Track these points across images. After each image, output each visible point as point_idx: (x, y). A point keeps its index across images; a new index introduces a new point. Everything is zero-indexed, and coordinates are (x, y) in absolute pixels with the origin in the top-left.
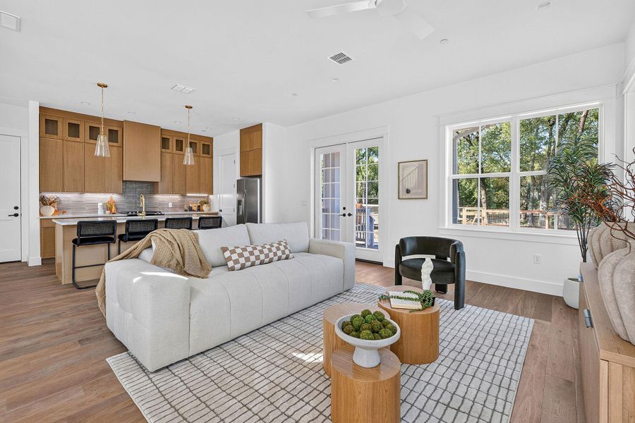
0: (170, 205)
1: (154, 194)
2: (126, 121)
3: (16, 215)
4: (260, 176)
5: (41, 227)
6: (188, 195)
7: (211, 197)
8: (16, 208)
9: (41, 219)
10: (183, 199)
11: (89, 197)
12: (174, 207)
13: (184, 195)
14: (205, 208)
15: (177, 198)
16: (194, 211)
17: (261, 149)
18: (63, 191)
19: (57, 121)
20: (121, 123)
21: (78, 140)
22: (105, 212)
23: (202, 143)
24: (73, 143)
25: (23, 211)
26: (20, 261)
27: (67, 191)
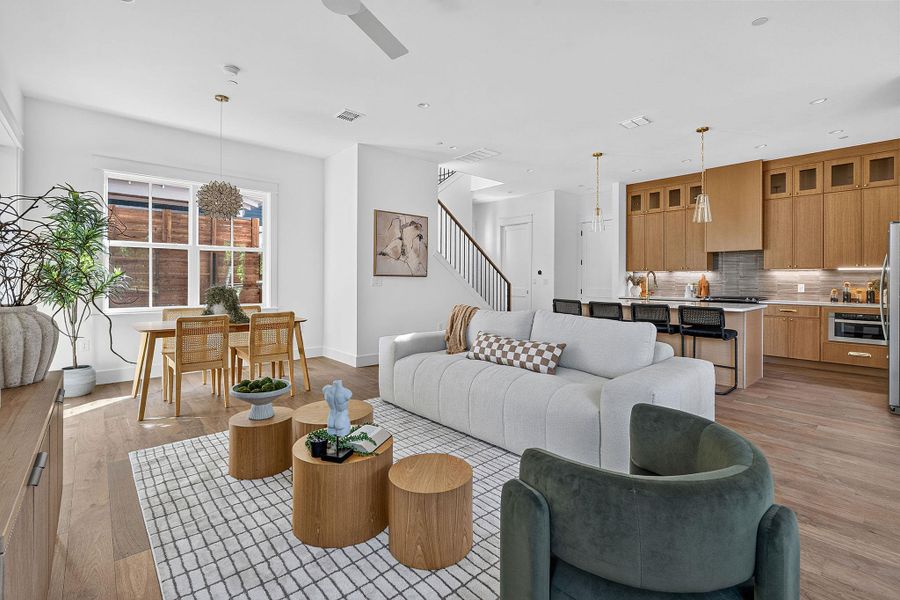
0: (801, 288)
6: (840, 269)
10: (833, 278)
12: (809, 291)
13: (832, 271)
15: (817, 275)
16: (855, 301)
19: (641, 195)
21: (658, 210)
24: (654, 215)
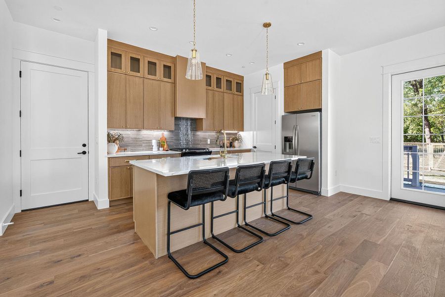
0: (208, 142)
1: (196, 131)
2: (178, 56)
3: (84, 153)
4: (320, 110)
5: (109, 167)
7: (241, 133)
8: (84, 145)
9: (109, 158)
11: (146, 133)
12: (212, 143)
14: (236, 143)
15: (214, 134)
17: (320, 80)
18: (126, 127)
19: (121, 55)
20: (174, 59)
21: (138, 74)
22: (159, 150)
23: (236, 81)
24: (134, 78)
25: (91, 149)
26: (87, 200)
27: (129, 128)
